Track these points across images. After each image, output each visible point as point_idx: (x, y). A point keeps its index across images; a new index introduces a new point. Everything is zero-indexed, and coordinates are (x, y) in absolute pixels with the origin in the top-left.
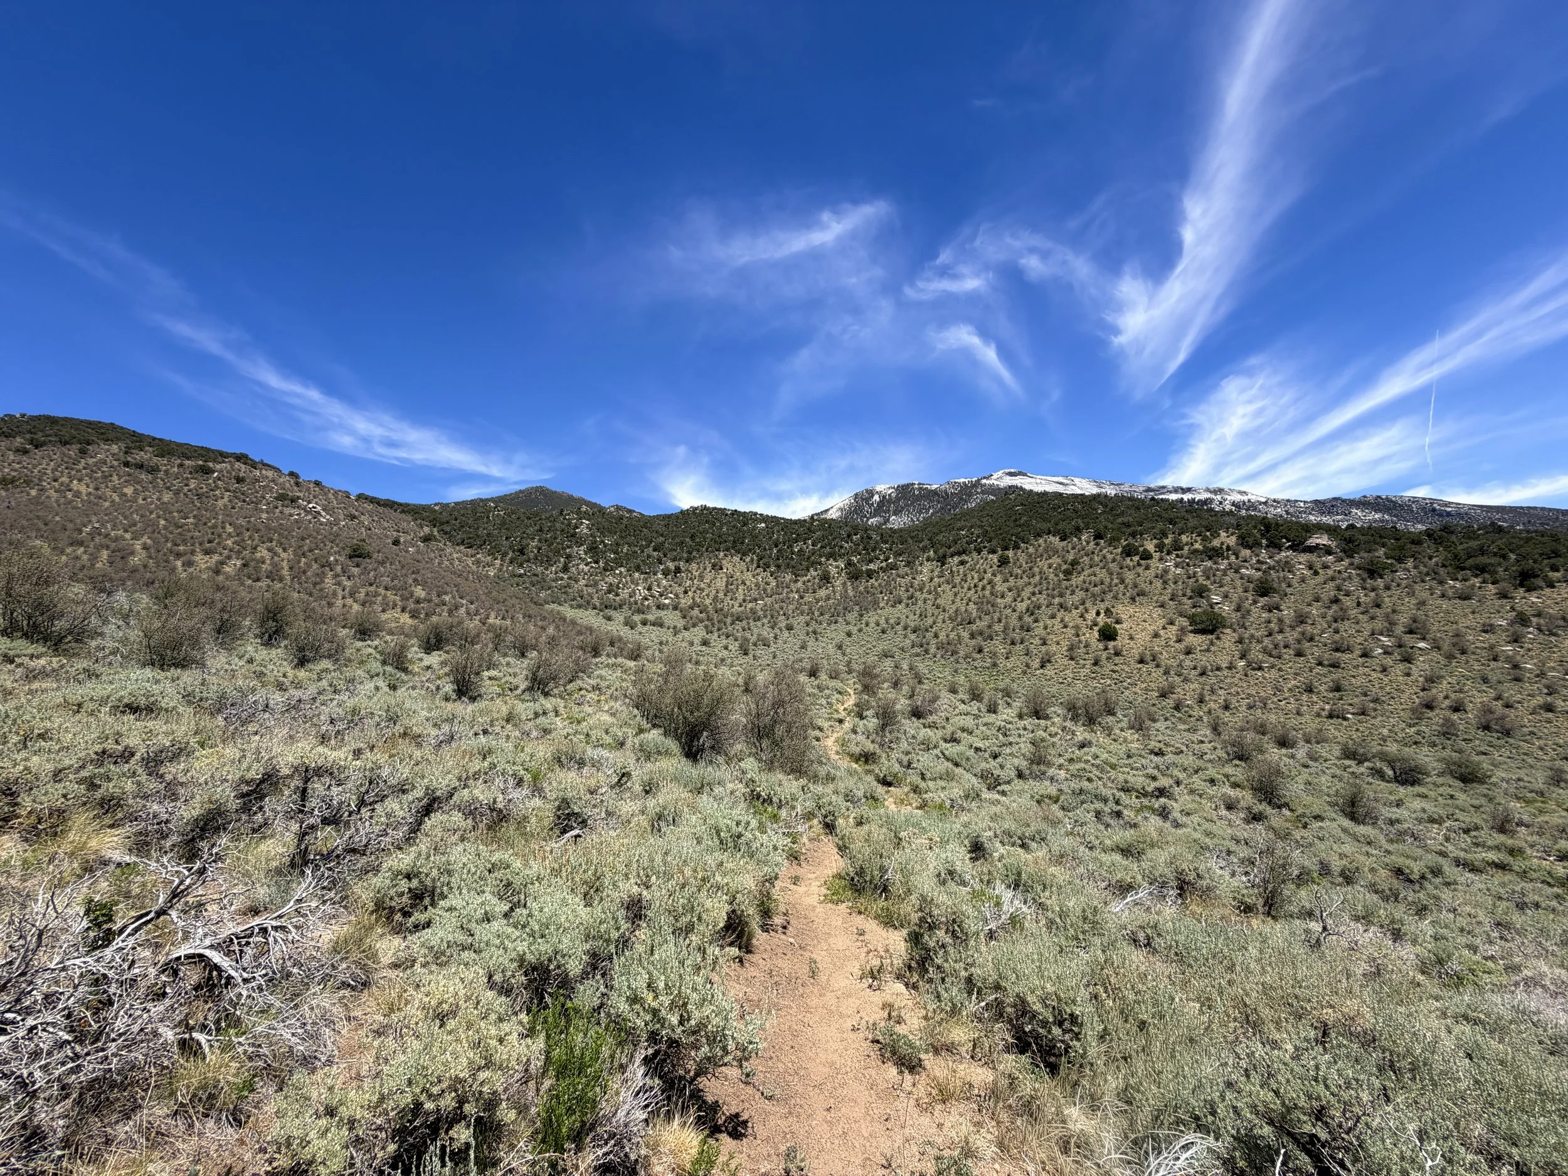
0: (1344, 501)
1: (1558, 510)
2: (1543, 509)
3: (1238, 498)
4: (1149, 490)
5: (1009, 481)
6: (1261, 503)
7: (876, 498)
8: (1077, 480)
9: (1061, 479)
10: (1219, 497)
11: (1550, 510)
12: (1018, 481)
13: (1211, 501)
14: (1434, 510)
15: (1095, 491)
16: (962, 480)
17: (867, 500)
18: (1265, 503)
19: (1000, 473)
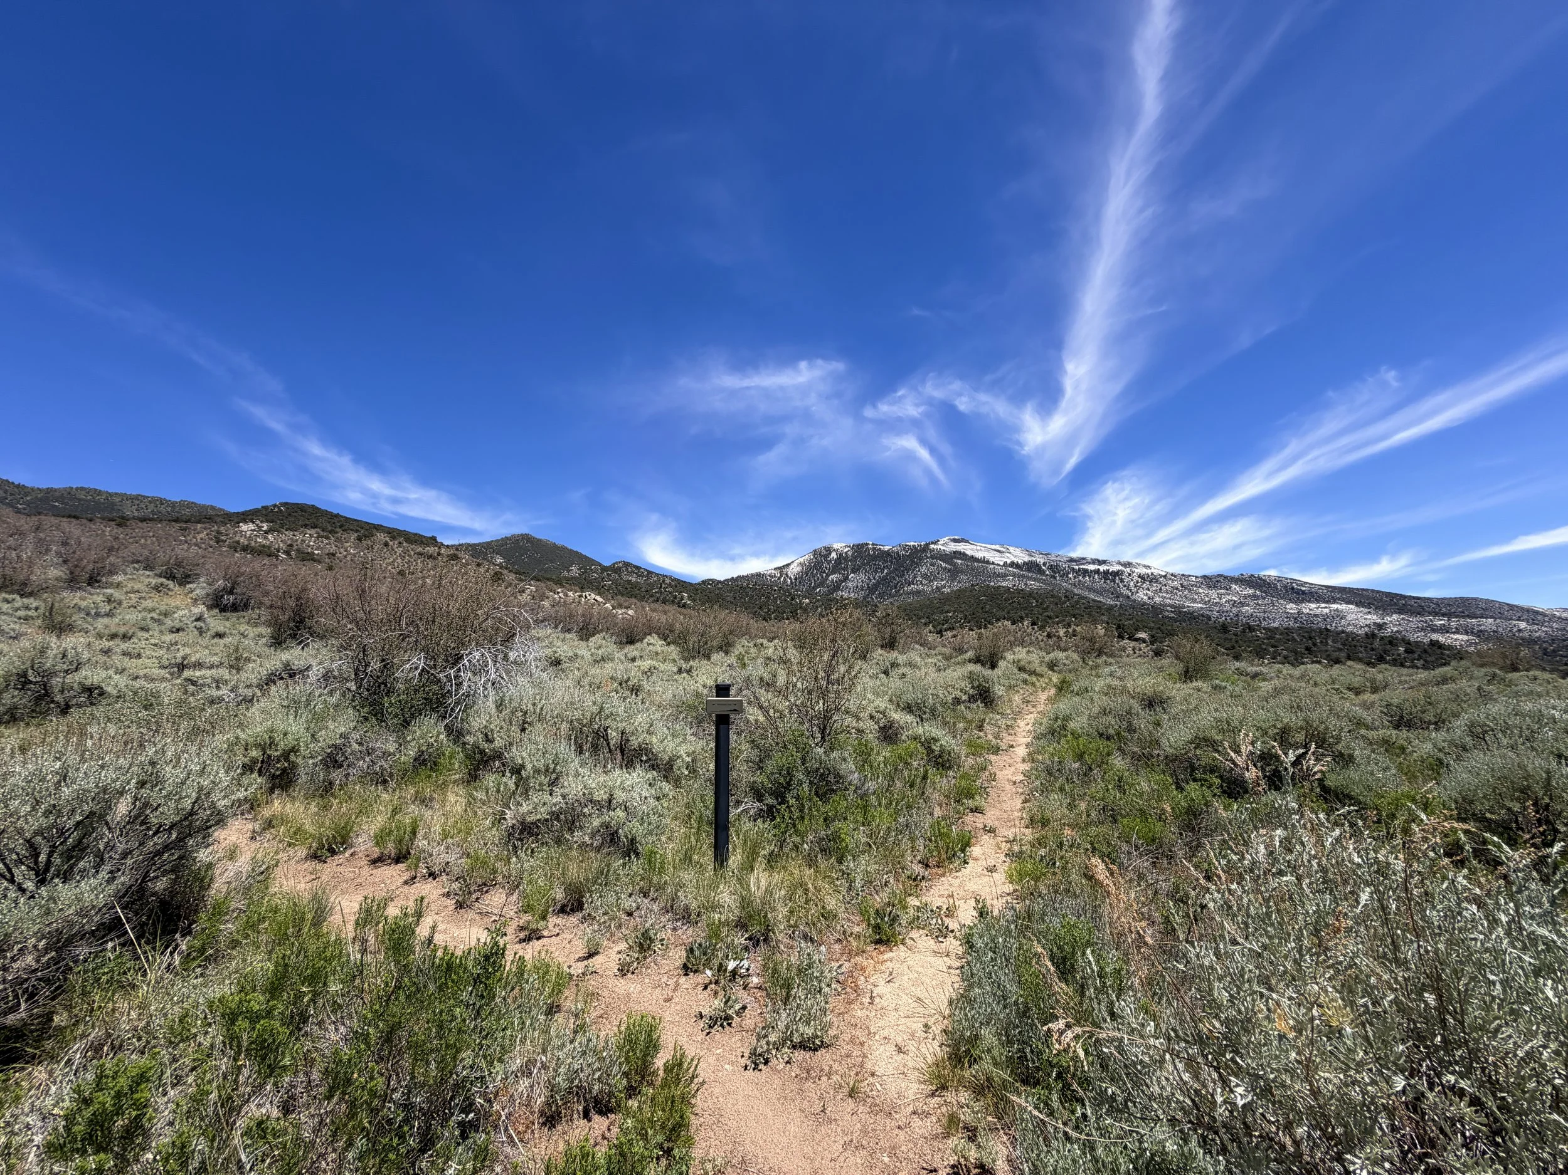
0: (1226, 577)
1: (1383, 593)
2: (1373, 591)
3: (1143, 571)
4: (1072, 560)
5: (953, 547)
6: (1161, 576)
7: (834, 555)
8: (1012, 549)
9: (998, 547)
10: (1128, 570)
11: (1378, 592)
12: (961, 547)
13: (1122, 572)
14: (1293, 588)
15: (1027, 559)
16: (912, 544)
17: (826, 556)
18: (1165, 576)
19: (946, 539)
